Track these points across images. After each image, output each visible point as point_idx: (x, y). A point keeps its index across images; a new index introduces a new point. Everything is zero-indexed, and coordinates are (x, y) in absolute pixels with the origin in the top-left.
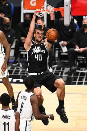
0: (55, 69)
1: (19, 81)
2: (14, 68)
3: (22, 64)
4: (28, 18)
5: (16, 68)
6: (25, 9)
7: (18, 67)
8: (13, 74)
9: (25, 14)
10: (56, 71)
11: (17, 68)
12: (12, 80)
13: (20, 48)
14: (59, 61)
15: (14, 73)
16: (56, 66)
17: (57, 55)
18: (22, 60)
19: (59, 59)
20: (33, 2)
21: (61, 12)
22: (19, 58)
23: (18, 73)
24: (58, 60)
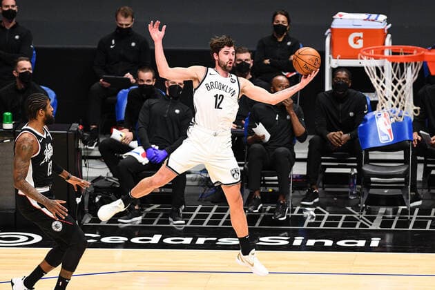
0: (417, 211)
4: (344, 79)
6: (335, 58)
9: (334, 71)
10: (417, 218)
14: (425, 191)
16: (419, 203)
17: (420, 177)
19: (426, 185)
20: (355, 40)
21: (428, 63)
24: (422, 188)
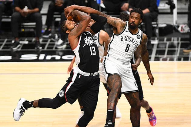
1: (55, 58)
2: (47, 41)
3: (58, 35)
5: (49, 40)
7: (52, 39)
8: (45, 49)
11: (51, 41)
12: (45, 57)
13: (55, 13)
15: (48, 48)
18: (57, 29)
22: (53, 27)
23: (52, 48)
